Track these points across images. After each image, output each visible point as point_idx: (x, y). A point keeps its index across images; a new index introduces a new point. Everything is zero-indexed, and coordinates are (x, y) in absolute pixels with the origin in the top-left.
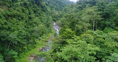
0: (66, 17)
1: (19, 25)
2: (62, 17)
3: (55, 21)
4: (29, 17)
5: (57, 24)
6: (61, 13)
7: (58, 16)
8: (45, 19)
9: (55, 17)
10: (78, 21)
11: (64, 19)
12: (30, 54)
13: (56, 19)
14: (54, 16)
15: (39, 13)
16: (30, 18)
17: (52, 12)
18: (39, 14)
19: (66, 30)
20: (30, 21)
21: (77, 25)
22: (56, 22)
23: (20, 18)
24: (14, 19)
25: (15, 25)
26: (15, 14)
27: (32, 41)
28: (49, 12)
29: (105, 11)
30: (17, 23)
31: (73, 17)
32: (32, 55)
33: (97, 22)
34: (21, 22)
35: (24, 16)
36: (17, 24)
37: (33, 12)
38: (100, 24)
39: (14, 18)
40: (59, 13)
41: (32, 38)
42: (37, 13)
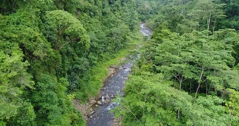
0: (164, 13)
1: (91, 23)
2: (157, 14)
3: (143, 21)
4: (102, 13)
5: (147, 27)
6: (155, 6)
7: (150, 12)
8: (127, 15)
9: (143, 13)
10: (182, 18)
11: (160, 16)
12: (109, 64)
13: (144, 16)
14: (141, 12)
15: (117, 6)
16: (104, 14)
17: (138, 4)
18: (116, 8)
19: (163, 30)
20: (104, 19)
21: (179, 25)
22: (145, 22)
23: (92, 13)
24: (85, 14)
25: (87, 24)
26: (86, 7)
27: (111, 48)
28: (132, 3)
29: (232, 3)
30: (89, 21)
31: (175, 13)
32: (112, 66)
33: (215, 22)
34: (93, 20)
35: (97, 11)
36: (90, 23)
37: (108, 4)
38: (221, 24)
39: (85, 12)
40: (152, 6)
41: (110, 44)
42: (113, 5)
